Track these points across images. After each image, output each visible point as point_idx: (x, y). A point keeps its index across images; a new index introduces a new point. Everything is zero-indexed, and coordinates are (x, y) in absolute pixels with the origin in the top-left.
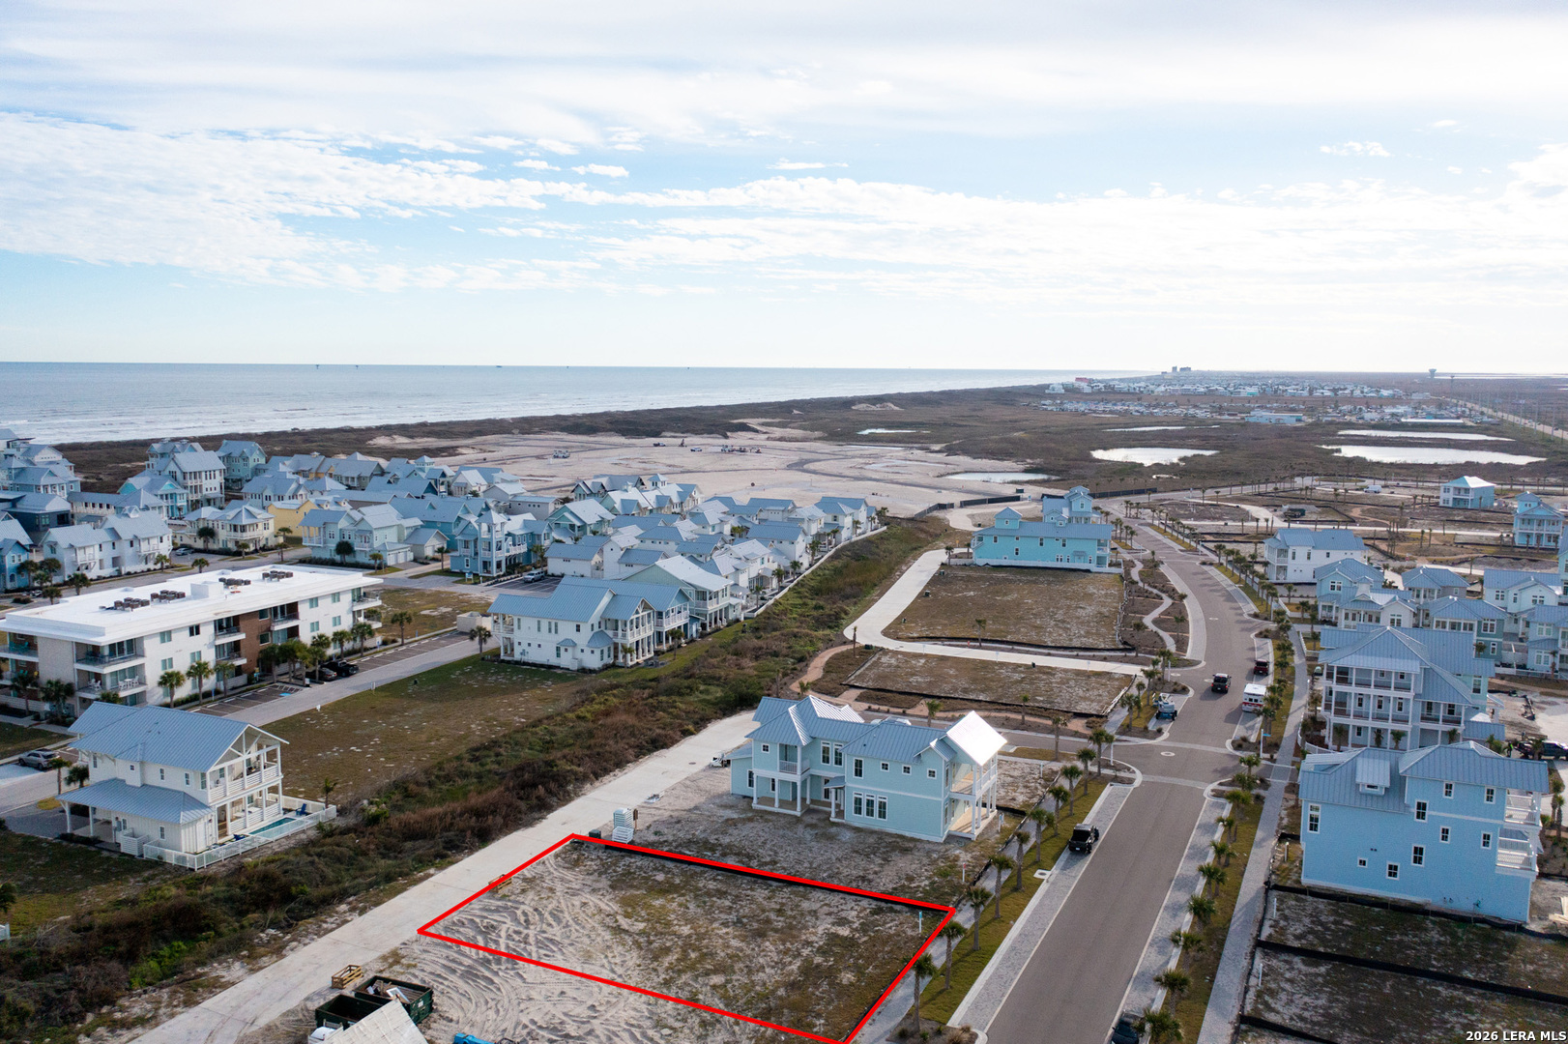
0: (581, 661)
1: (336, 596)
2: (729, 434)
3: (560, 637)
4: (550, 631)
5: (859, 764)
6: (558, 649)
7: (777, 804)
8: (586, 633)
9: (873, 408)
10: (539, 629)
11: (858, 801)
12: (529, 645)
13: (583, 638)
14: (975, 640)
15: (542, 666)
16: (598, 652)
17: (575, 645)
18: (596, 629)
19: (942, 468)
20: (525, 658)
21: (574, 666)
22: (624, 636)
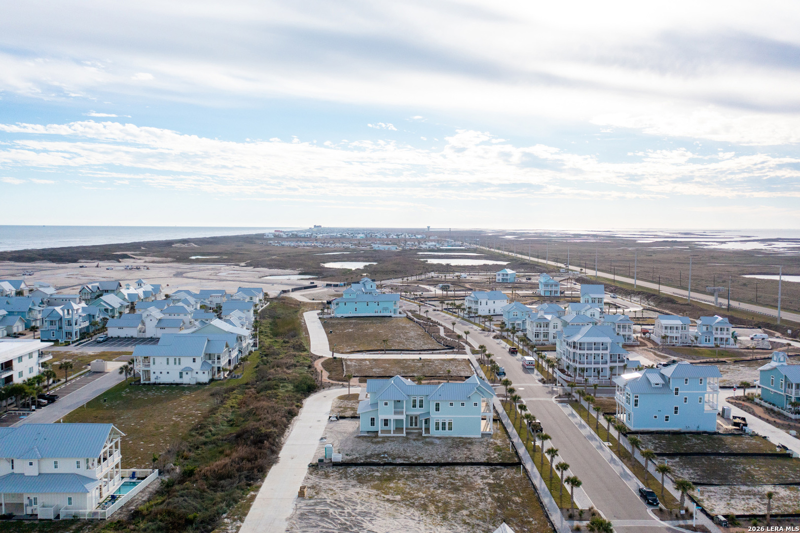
0: (196, 378)
1: (30, 355)
3: (183, 366)
4: (175, 363)
5: (437, 405)
6: (181, 373)
7: (392, 432)
8: (199, 361)
10: (168, 363)
11: (437, 424)
12: (161, 373)
13: (197, 366)
15: (167, 384)
16: (206, 372)
17: (192, 370)
18: (204, 360)
19: (262, 274)
20: (158, 381)
21: (193, 382)
22: (219, 362)
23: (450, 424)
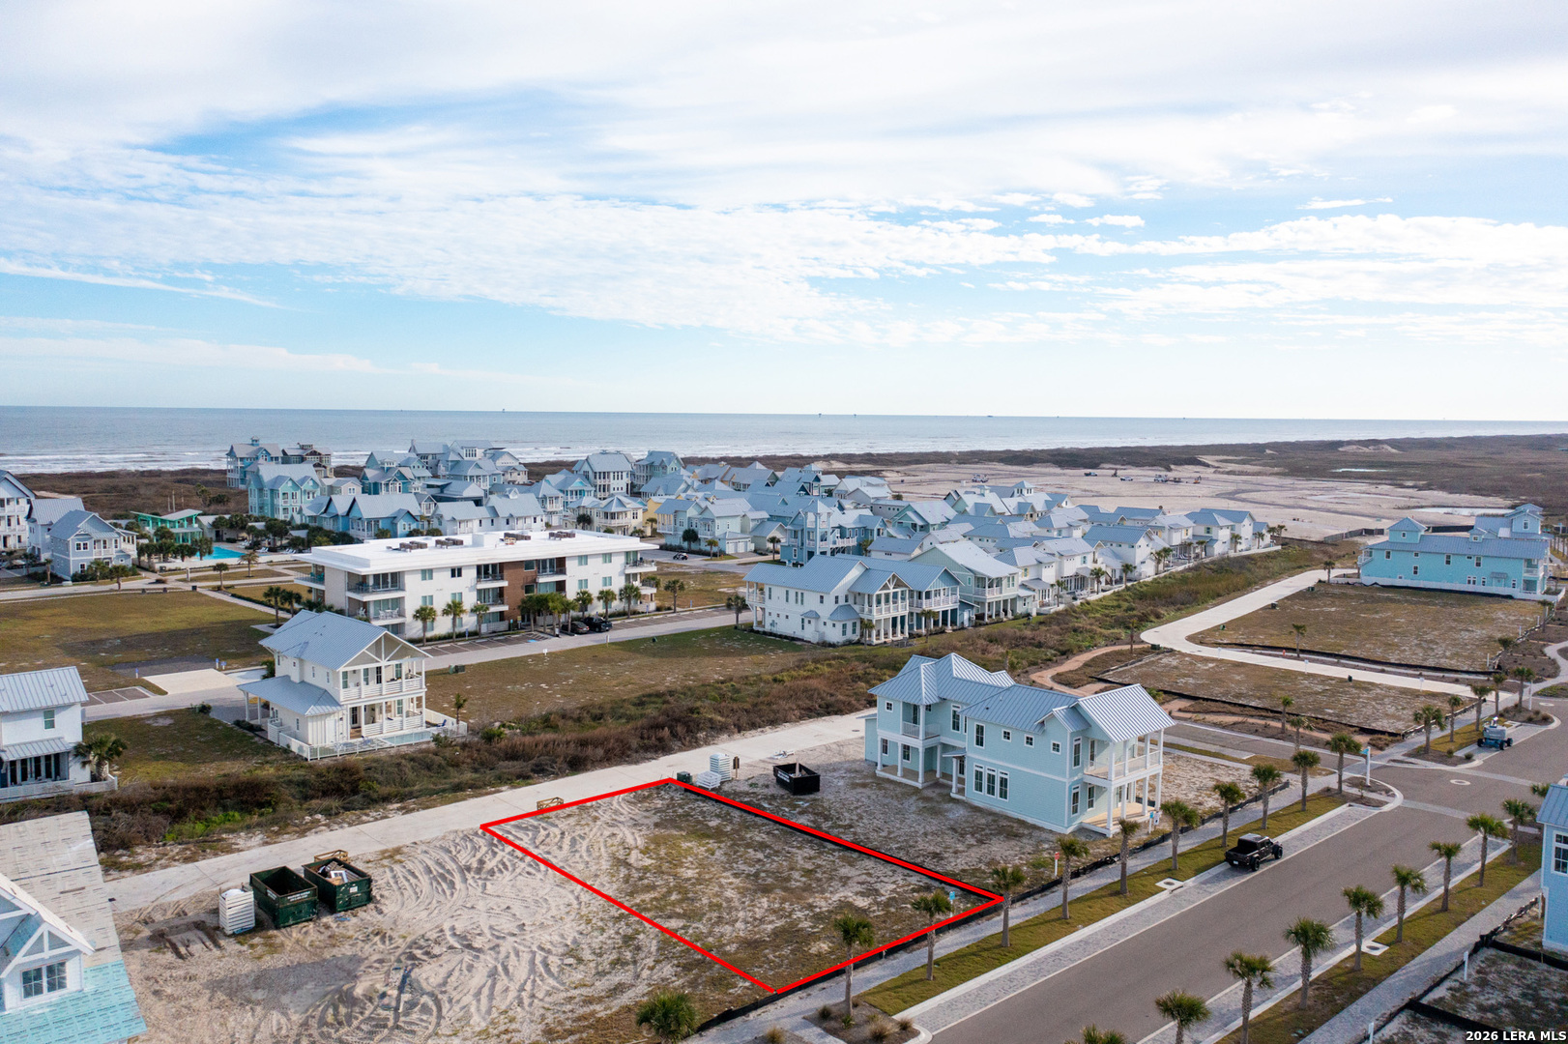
0: (822, 634)
1: (607, 557)
2: (1172, 467)
3: (806, 608)
4: (797, 602)
5: (980, 730)
6: (803, 620)
7: (899, 773)
8: (830, 606)
9: (1365, 450)
10: (787, 600)
11: (979, 775)
12: (778, 615)
13: (826, 609)
14: (1294, 650)
15: (786, 637)
16: (839, 626)
17: (817, 617)
18: (842, 602)
19: (1404, 502)
20: (775, 630)
21: (815, 639)
22: (870, 611)
23: (1004, 782)
